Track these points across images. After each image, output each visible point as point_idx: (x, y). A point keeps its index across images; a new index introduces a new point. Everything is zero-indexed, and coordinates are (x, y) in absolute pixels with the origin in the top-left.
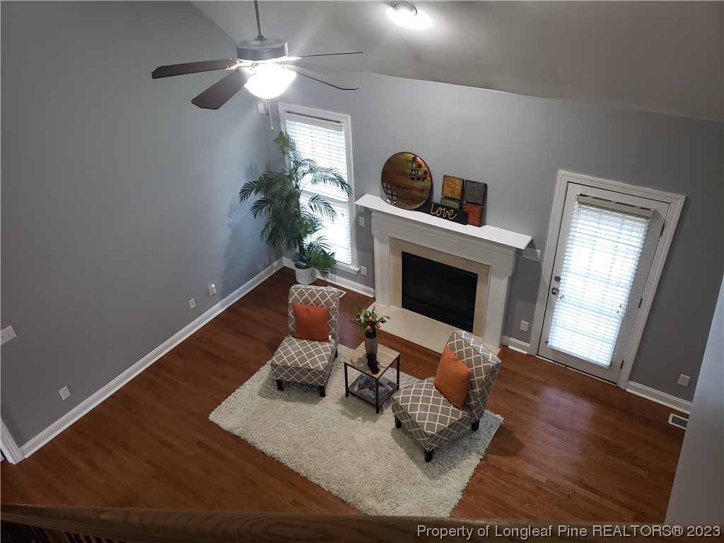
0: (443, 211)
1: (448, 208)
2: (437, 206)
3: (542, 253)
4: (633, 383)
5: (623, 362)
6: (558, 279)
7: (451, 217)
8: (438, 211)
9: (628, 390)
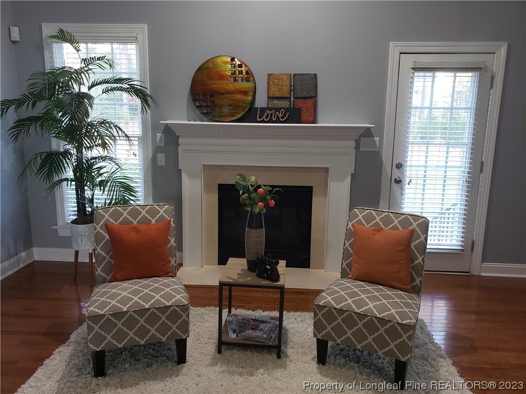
0: (271, 114)
1: (278, 109)
2: (263, 110)
3: (381, 141)
4: (486, 265)
5: (473, 242)
6: (399, 166)
7: (282, 118)
8: (266, 114)
9: (483, 274)
